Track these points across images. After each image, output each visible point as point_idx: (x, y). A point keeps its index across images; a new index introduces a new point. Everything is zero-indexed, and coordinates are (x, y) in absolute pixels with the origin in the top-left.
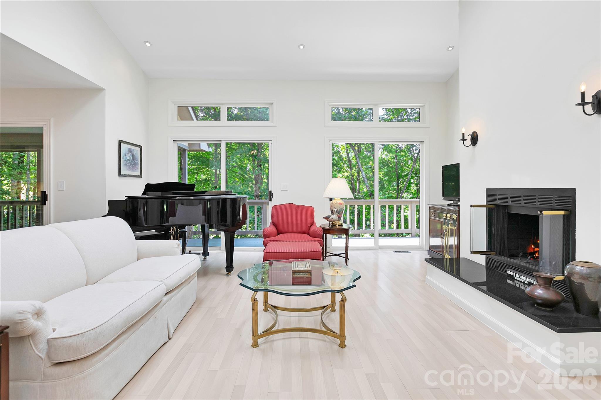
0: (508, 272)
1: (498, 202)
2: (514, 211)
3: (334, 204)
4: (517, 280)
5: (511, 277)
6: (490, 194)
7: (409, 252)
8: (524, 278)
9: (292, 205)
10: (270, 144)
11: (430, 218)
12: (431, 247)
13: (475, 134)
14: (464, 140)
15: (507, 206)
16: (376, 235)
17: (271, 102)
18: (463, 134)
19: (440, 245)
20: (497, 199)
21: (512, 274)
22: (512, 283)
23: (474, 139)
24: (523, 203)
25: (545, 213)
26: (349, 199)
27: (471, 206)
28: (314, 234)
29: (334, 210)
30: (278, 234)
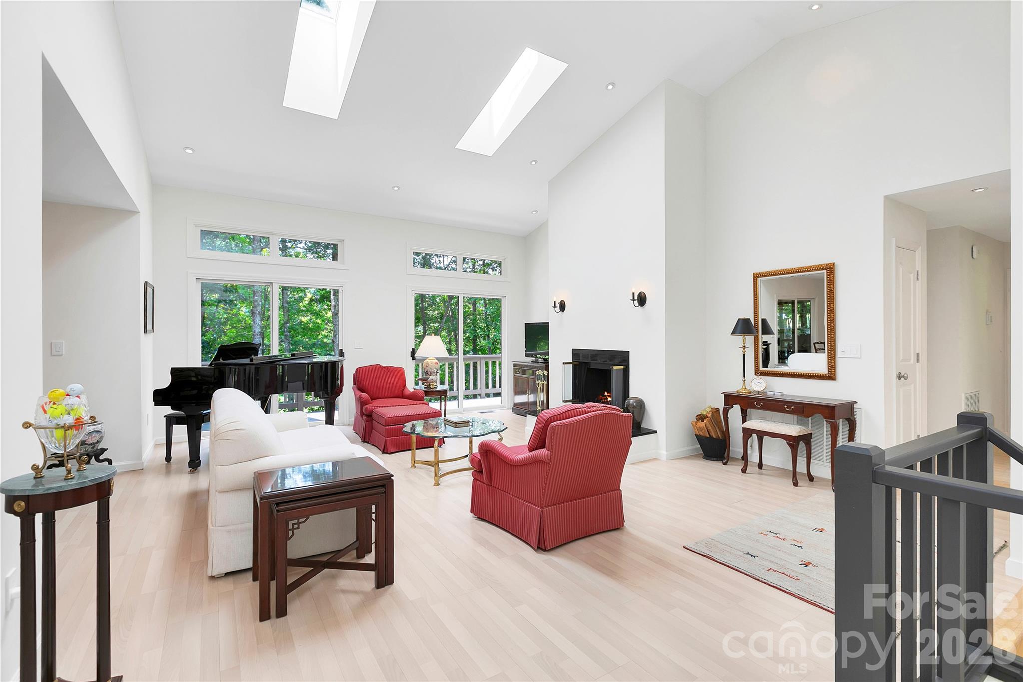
1: (581, 360)
2: (593, 367)
3: (429, 364)
6: (576, 353)
7: (492, 412)
9: (378, 367)
10: (340, 290)
11: (514, 375)
12: (516, 405)
13: (563, 303)
14: (555, 307)
15: (588, 363)
16: (461, 396)
17: (342, 238)
18: (555, 302)
19: (526, 402)
20: (581, 357)
23: (563, 307)
24: (599, 361)
25: (615, 368)
27: (564, 363)
28: (415, 397)
29: (429, 370)
30: (371, 400)
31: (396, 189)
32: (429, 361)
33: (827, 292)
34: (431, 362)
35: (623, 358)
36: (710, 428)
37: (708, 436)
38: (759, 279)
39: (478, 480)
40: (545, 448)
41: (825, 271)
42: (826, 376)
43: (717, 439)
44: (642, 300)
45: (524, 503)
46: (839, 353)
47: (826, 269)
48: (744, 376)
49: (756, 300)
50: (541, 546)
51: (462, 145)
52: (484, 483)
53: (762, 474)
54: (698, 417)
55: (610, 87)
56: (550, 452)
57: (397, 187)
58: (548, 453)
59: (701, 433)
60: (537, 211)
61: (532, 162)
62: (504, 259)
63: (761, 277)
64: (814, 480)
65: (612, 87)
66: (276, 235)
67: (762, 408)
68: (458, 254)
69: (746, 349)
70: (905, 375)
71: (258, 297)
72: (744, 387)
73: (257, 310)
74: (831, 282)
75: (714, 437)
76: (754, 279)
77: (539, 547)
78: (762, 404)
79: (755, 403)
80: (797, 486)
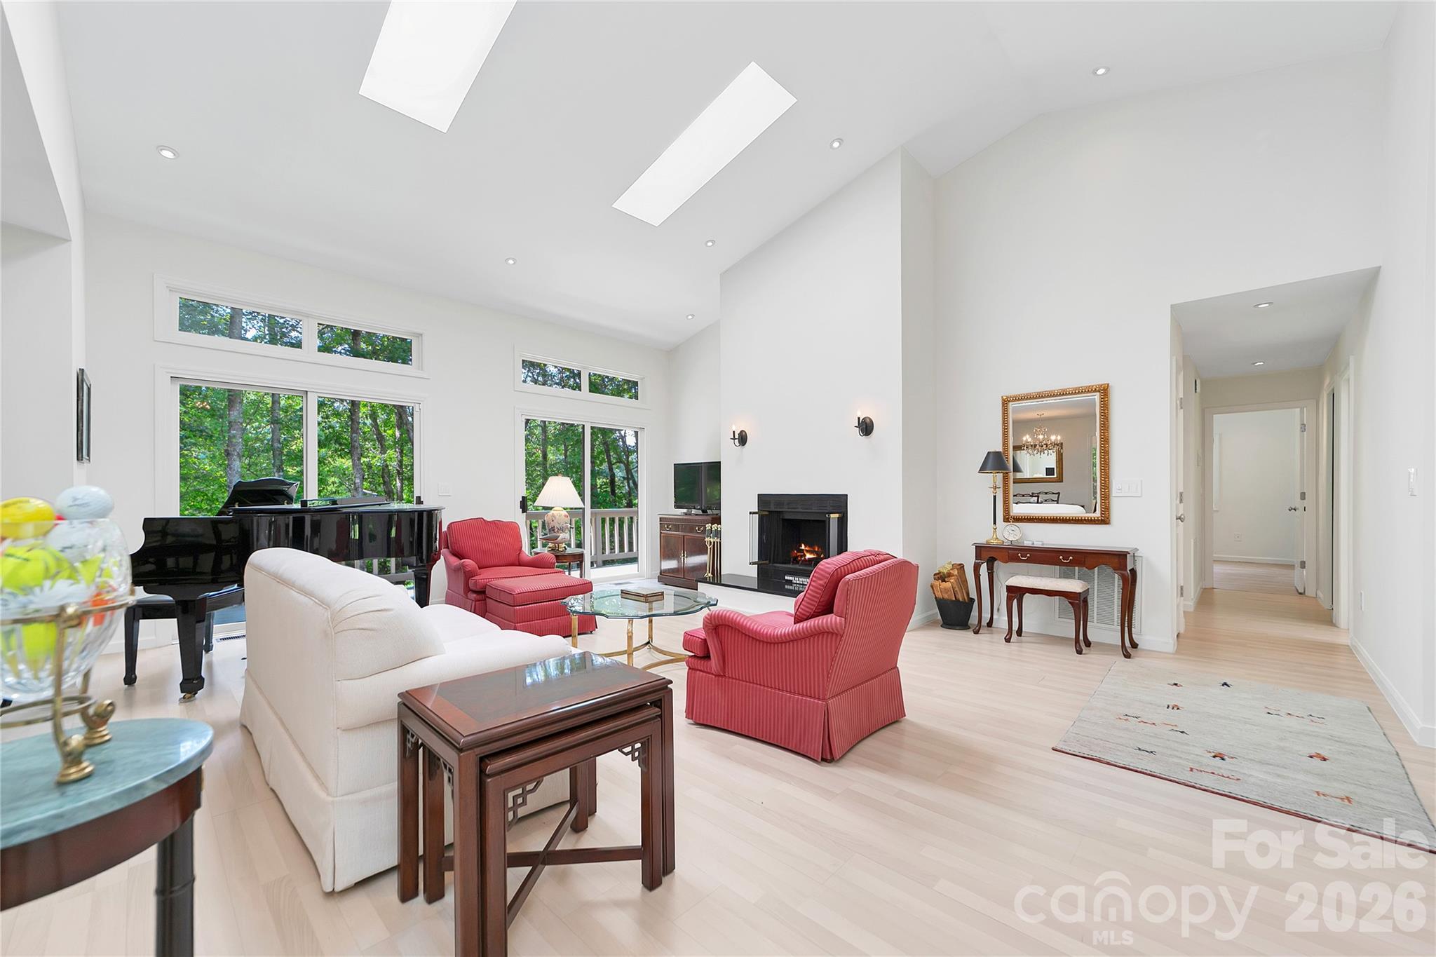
0: (786, 578)
1: (773, 508)
3: (557, 517)
4: (796, 583)
5: (790, 582)
6: (763, 500)
7: (629, 583)
8: (804, 580)
9: (481, 521)
10: (416, 409)
11: (661, 533)
12: (663, 572)
13: (744, 433)
14: (734, 439)
15: (782, 512)
16: (588, 563)
17: (419, 331)
18: (734, 432)
19: (678, 568)
20: (771, 505)
21: (791, 578)
22: (791, 588)
23: (743, 439)
24: (800, 509)
25: (832, 516)
26: (576, 509)
27: (750, 513)
28: (538, 564)
29: (557, 526)
30: (479, 569)
31: (511, 262)
32: (555, 512)
33: (1100, 418)
34: (559, 515)
35: (839, 503)
36: (957, 589)
37: (954, 599)
38: (1010, 403)
39: (698, 670)
40: (833, 613)
41: (1098, 393)
42: (1098, 520)
43: (964, 602)
44: (866, 427)
45: (790, 697)
46: (1114, 492)
47: (1099, 391)
48: (995, 523)
49: (1005, 429)
50: (827, 757)
51: (622, 204)
52: (713, 674)
53: (1021, 642)
54: (936, 577)
55: (836, 145)
56: (843, 619)
57: (513, 259)
58: (841, 620)
59: (946, 596)
60: (693, 315)
61: (708, 242)
62: (642, 379)
63: (1013, 401)
64: (1092, 645)
65: (838, 144)
66: (313, 317)
67: (1028, 561)
68: (584, 368)
69: (997, 489)
70: (1182, 517)
71: (237, 431)
72: (995, 537)
73: (235, 450)
74: (1105, 406)
75: (961, 600)
76: (1003, 405)
77: (824, 760)
78: (1028, 555)
79: (1019, 555)
80: (1081, 654)
